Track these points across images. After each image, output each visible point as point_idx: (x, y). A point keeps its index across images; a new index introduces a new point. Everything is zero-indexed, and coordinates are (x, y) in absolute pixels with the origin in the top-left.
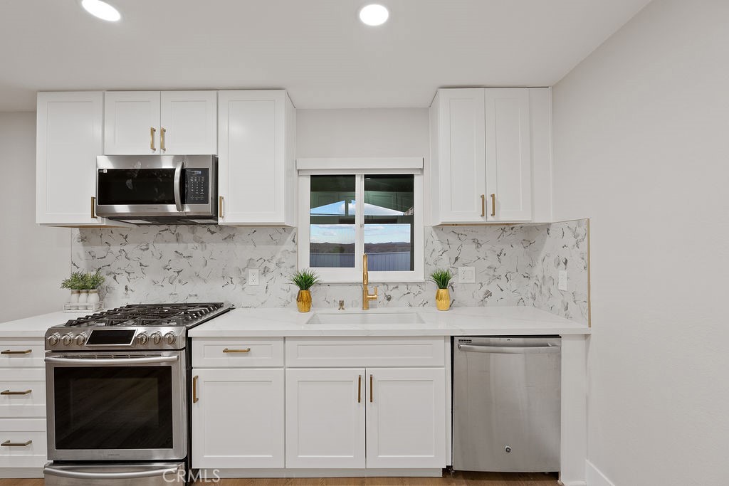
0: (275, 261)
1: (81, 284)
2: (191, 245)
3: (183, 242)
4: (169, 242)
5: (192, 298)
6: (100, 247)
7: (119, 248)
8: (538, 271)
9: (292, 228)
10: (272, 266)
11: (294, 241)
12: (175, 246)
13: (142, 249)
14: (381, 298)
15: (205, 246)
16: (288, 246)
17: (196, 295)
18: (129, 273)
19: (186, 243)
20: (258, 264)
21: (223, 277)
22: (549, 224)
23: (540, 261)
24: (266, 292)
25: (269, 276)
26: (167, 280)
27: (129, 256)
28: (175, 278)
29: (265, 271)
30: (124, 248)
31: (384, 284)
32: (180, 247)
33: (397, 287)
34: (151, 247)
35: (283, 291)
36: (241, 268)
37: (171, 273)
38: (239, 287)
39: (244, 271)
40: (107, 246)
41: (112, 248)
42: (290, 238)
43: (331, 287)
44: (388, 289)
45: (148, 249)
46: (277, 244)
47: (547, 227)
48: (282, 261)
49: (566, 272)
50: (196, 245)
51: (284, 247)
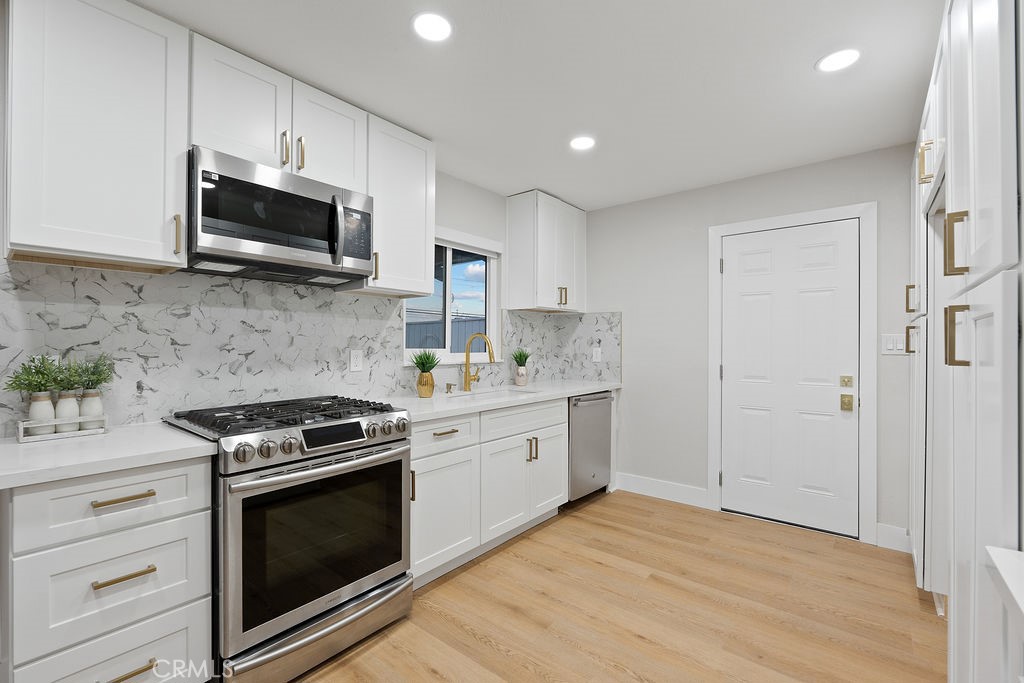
0: (379, 340)
2: (268, 313)
3: (257, 308)
4: (230, 306)
5: (269, 394)
6: (72, 305)
7: (123, 309)
8: (569, 350)
9: (398, 300)
10: (376, 346)
11: (400, 315)
12: (240, 313)
13: (175, 315)
15: (291, 316)
16: (394, 321)
17: (276, 390)
18: (146, 358)
19: (261, 309)
20: (361, 343)
21: (317, 361)
22: (583, 314)
23: (571, 343)
24: (370, 380)
25: (373, 358)
26: (225, 368)
27: (146, 325)
28: (241, 365)
29: (369, 353)
30: (137, 310)
32: (250, 315)
34: (194, 311)
35: (387, 378)
36: (341, 347)
37: (234, 355)
38: (338, 374)
39: (344, 352)
40: (90, 305)
41: (103, 309)
42: (395, 312)
45: (188, 315)
46: (382, 318)
47: (580, 317)
48: (388, 339)
49: (600, 349)
50: (277, 313)
51: (389, 323)
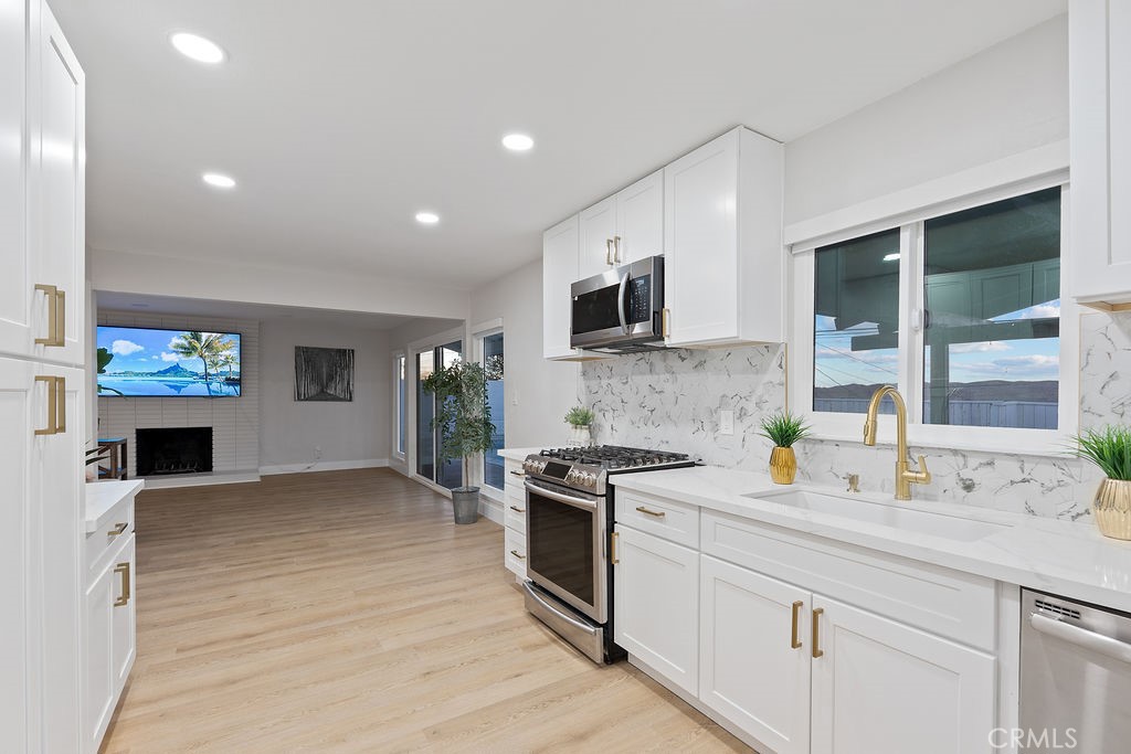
0: (754, 399)
1: (582, 420)
2: (663, 377)
4: (644, 373)
5: (664, 444)
7: (607, 382)
9: (778, 345)
10: (751, 407)
11: (780, 366)
12: (649, 379)
13: (623, 383)
14: (951, 482)
15: (675, 377)
16: (775, 375)
17: (668, 442)
18: (614, 410)
19: (658, 374)
20: (733, 403)
21: (694, 420)
24: (743, 447)
25: (746, 422)
26: (642, 420)
27: (614, 391)
28: (649, 419)
29: (742, 414)
30: (610, 381)
31: (955, 452)
32: (653, 379)
33: (991, 464)
34: (630, 380)
35: (764, 448)
36: (712, 408)
37: (646, 412)
38: (711, 435)
39: (716, 413)
40: (599, 380)
41: (602, 382)
42: (775, 363)
43: (840, 448)
44: (965, 466)
45: (627, 382)
46: (757, 373)
48: (764, 398)
50: (668, 376)
51: (767, 378)
